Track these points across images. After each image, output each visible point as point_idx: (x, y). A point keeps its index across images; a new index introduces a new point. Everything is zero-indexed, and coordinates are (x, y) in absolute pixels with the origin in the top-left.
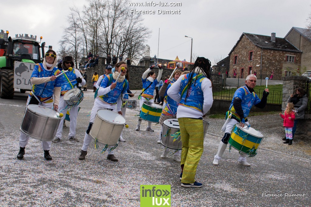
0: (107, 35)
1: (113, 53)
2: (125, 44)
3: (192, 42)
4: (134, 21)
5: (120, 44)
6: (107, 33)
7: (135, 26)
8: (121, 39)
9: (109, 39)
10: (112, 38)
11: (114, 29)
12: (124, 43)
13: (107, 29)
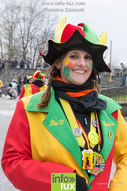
0: (23, 38)
1: (31, 56)
2: (42, 47)
3: (111, 44)
4: (51, 23)
5: (37, 47)
6: (23, 35)
7: (52, 28)
8: (38, 42)
9: (25, 42)
10: (28, 41)
11: (30, 32)
12: (40, 46)
13: (23, 32)
